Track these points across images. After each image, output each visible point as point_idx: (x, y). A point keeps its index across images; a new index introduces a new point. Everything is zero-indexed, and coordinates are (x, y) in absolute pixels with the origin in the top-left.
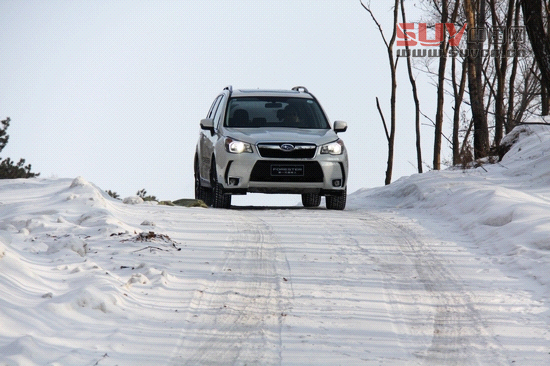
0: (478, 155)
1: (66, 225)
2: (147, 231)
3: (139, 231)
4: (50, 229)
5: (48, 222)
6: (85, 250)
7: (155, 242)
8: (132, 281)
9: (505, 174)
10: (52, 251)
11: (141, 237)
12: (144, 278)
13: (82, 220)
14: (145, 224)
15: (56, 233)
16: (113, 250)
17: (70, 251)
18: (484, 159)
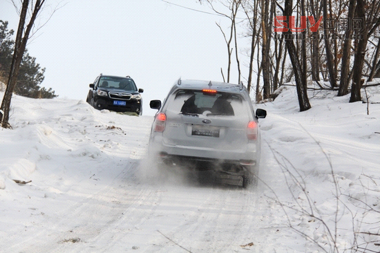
0: (265, 98)
1: (76, 121)
2: (111, 125)
3: (108, 125)
4: (70, 122)
5: (68, 119)
6: (84, 133)
7: (115, 130)
8: (104, 146)
9: (274, 107)
10: (71, 132)
11: (109, 128)
12: (110, 145)
13: (83, 119)
14: (111, 122)
15: (71, 124)
16: (96, 133)
17: (78, 133)
18: (267, 100)
